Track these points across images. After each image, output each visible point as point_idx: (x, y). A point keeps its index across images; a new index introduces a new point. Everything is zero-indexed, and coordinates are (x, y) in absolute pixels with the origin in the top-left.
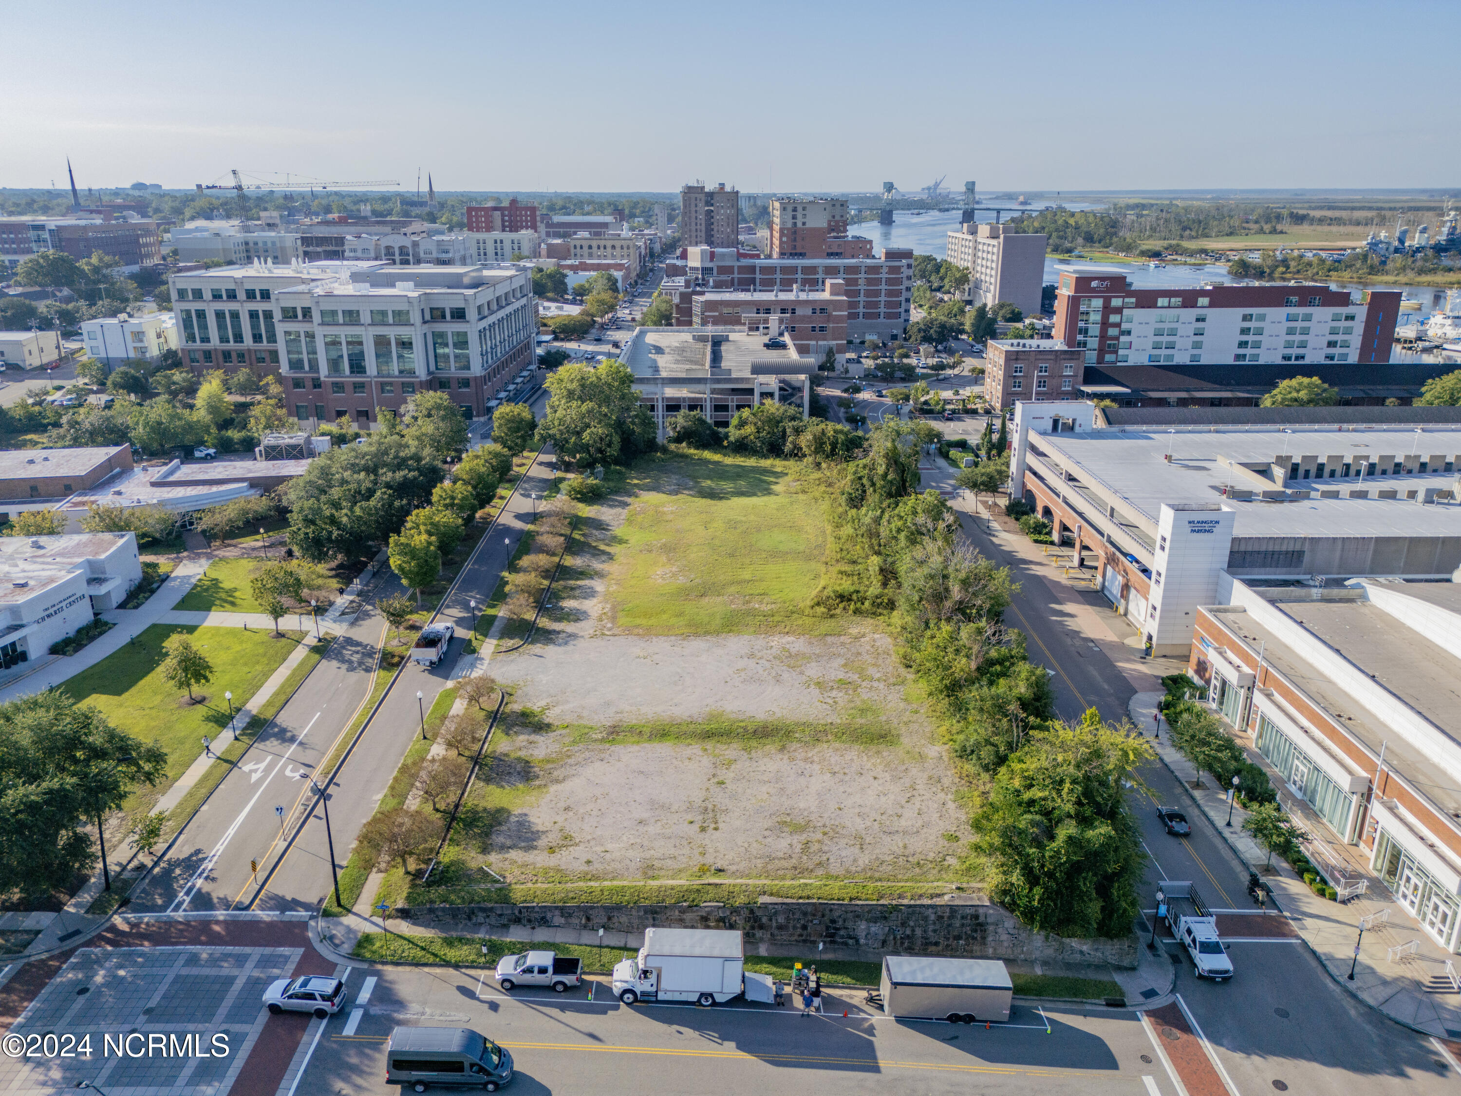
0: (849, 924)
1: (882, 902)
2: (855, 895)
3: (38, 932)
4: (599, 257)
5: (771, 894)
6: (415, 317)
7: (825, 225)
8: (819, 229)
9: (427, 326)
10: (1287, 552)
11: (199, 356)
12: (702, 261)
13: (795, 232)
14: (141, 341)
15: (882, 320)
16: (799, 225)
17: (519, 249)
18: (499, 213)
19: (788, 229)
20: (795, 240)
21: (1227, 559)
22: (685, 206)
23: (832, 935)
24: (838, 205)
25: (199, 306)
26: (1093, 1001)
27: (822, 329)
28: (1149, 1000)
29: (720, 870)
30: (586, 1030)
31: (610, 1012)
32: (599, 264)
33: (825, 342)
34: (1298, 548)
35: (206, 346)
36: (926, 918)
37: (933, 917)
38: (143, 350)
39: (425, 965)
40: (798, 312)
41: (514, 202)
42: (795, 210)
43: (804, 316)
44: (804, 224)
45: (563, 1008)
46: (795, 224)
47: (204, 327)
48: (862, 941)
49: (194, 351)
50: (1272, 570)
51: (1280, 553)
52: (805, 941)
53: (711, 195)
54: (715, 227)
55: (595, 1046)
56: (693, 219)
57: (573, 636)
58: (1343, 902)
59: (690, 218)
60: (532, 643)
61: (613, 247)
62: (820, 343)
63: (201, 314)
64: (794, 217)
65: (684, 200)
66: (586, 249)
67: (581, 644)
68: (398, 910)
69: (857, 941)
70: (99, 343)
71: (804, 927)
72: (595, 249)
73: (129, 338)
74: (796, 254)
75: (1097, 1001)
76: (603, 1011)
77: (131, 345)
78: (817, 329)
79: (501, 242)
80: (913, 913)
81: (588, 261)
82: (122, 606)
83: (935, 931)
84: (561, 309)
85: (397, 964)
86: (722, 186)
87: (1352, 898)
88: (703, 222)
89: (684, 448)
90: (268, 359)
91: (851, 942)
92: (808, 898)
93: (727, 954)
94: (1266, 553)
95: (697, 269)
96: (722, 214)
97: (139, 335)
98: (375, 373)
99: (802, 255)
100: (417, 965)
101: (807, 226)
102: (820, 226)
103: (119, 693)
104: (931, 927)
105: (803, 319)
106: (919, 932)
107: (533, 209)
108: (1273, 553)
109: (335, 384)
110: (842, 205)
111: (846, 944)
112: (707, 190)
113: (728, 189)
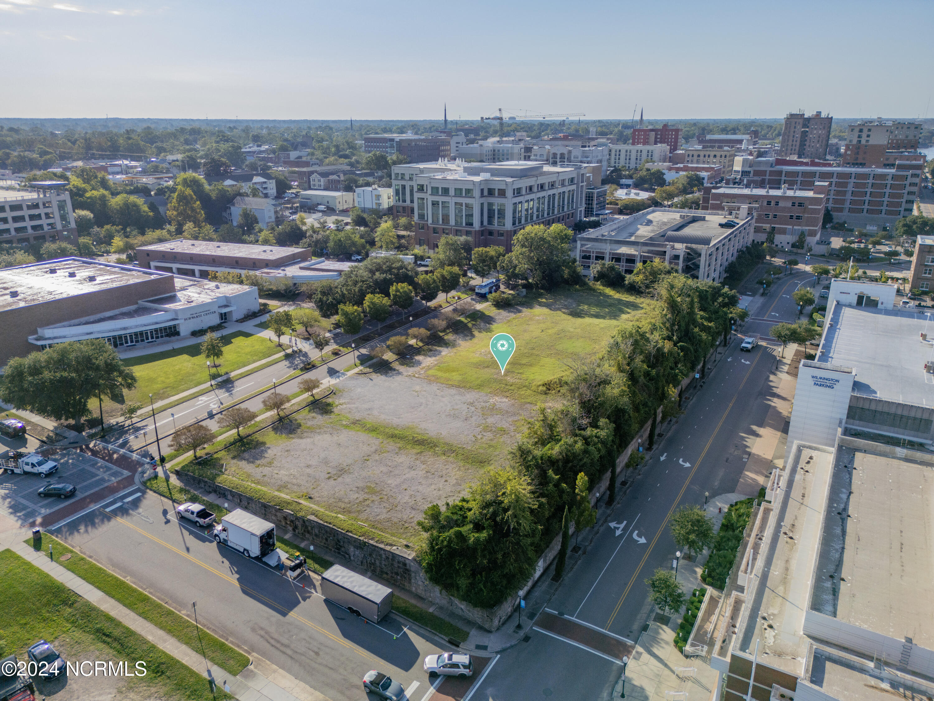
0: (346, 545)
1: (362, 538)
2: (350, 530)
3: (66, 438)
4: (704, 162)
5: (316, 516)
6: (477, 193)
7: (886, 143)
8: (880, 146)
9: (484, 199)
10: (915, 419)
11: (401, 209)
12: (743, 166)
13: (859, 148)
14: (379, 200)
15: (883, 215)
16: (863, 142)
17: (652, 156)
18: (654, 133)
19: (853, 145)
20: (858, 153)
21: (846, 412)
22: (786, 128)
23: (339, 549)
24: (912, 128)
25: (403, 183)
26: (442, 636)
27: (798, 218)
28: (477, 650)
29: (310, 498)
30: (188, 545)
31: (207, 543)
32: (697, 167)
33: (799, 228)
34: (926, 416)
35: (405, 204)
36: (380, 556)
37: (384, 556)
38: (379, 204)
39: (164, 496)
40: (780, 204)
41: (665, 126)
42: (861, 131)
43: (785, 208)
44: (867, 141)
45: (191, 533)
46: (860, 142)
47: (404, 194)
48: (352, 558)
49: (399, 207)
50: (901, 430)
51: (908, 418)
52: (327, 547)
53: (809, 119)
54: (807, 143)
55: (184, 553)
56: (791, 138)
57: (399, 373)
58: (687, 657)
59: (788, 136)
60: (376, 373)
61: (715, 156)
62: (795, 227)
63: (404, 187)
64: (859, 137)
65: (786, 124)
66: (695, 158)
67: (398, 378)
68: (176, 471)
69: (350, 557)
70: (361, 200)
71: (326, 540)
72: (702, 157)
73: (374, 198)
74: (857, 164)
75: (444, 637)
76: (203, 540)
77: (374, 201)
78: (795, 217)
79: (641, 151)
80: (375, 550)
81: (690, 165)
82: (237, 321)
83: (385, 565)
84: (637, 194)
85: (155, 492)
86: (819, 113)
87: (693, 656)
88: (799, 140)
89: (599, 286)
90: (401, 211)
91: (347, 556)
92: (330, 523)
93: (254, 532)
94: (895, 415)
95: (738, 172)
96: (815, 133)
97: (378, 197)
98: (454, 224)
99: (863, 165)
100: (161, 495)
101: (870, 143)
102: (881, 143)
103: (193, 356)
104: (383, 563)
105: (784, 209)
106: (377, 562)
107: (677, 131)
108: (902, 417)
109: (434, 229)
110: (916, 128)
111: (345, 557)
112: (806, 116)
113: (823, 115)
